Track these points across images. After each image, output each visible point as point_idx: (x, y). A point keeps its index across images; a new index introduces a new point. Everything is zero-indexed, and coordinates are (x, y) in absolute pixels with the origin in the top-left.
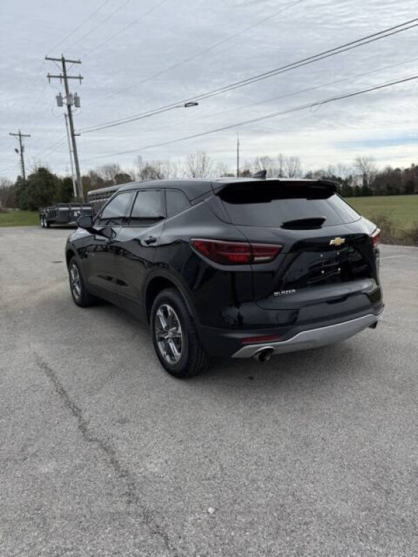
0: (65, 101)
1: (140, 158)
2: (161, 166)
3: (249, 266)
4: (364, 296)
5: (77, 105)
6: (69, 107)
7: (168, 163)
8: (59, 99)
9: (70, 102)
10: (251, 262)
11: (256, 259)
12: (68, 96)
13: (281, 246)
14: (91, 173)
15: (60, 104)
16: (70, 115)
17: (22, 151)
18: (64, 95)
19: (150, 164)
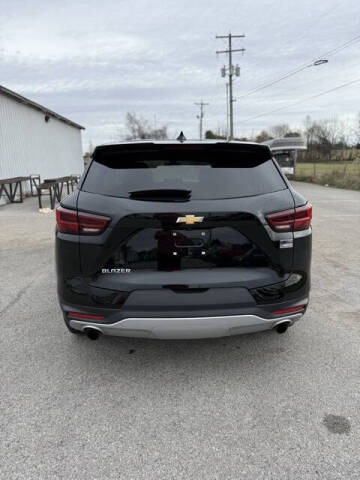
0: (228, 72)
1: (308, 118)
2: (328, 125)
3: (77, 237)
4: (244, 290)
5: (237, 75)
6: (231, 76)
7: (335, 121)
8: (223, 70)
9: (232, 72)
10: (80, 232)
11: (85, 230)
12: (231, 66)
13: (108, 219)
14: (263, 133)
15: (224, 75)
16: (231, 84)
17: (202, 116)
18: (227, 67)
19: (318, 123)
